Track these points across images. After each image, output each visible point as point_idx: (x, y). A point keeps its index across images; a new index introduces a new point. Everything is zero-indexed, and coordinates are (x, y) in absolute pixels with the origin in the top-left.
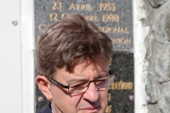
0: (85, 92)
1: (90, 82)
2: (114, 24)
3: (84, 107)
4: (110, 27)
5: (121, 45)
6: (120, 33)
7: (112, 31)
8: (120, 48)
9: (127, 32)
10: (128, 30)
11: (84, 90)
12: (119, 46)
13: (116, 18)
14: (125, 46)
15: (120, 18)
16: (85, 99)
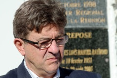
0: (49, 47)
1: (53, 40)
2: (92, 9)
3: (49, 58)
4: (89, 10)
5: (99, 23)
6: (97, 15)
7: (91, 13)
8: (98, 25)
9: (102, 14)
10: (103, 12)
11: (49, 46)
12: (97, 24)
13: (94, 4)
14: (101, 24)
15: (97, 4)
16: (50, 52)
